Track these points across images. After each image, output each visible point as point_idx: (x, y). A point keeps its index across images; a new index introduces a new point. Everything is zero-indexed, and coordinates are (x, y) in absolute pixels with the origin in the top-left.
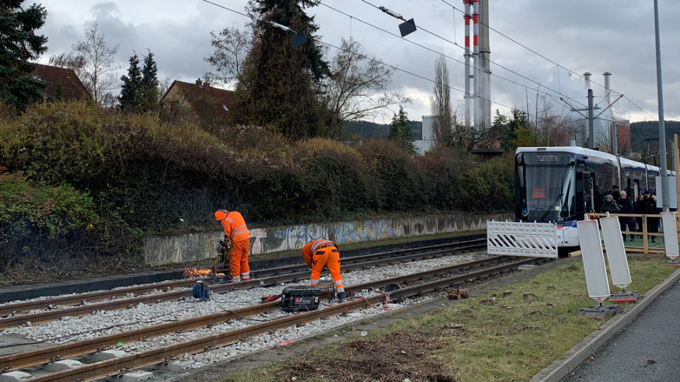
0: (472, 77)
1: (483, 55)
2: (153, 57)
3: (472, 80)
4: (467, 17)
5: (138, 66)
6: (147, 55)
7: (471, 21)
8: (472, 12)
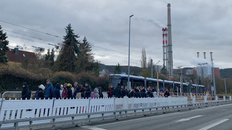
0: (165, 53)
1: (170, 47)
2: (54, 49)
3: (165, 54)
4: (163, 35)
5: (50, 51)
6: (52, 49)
7: (165, 36)
8: (165, 33)
